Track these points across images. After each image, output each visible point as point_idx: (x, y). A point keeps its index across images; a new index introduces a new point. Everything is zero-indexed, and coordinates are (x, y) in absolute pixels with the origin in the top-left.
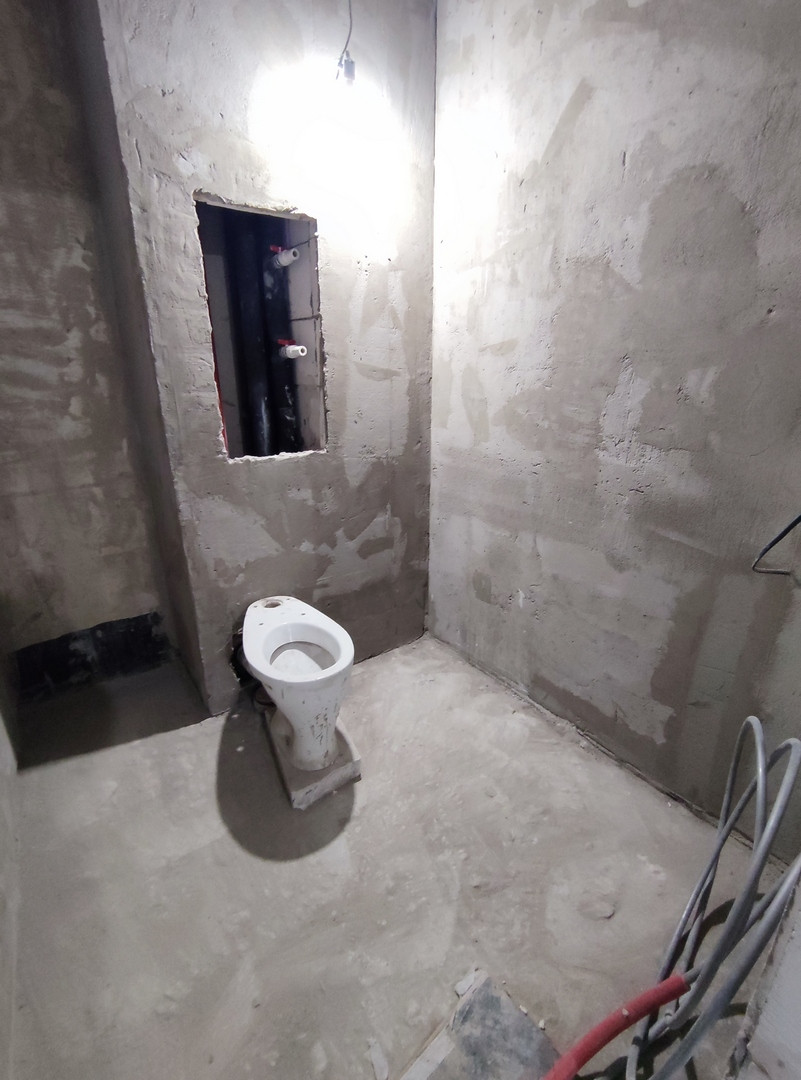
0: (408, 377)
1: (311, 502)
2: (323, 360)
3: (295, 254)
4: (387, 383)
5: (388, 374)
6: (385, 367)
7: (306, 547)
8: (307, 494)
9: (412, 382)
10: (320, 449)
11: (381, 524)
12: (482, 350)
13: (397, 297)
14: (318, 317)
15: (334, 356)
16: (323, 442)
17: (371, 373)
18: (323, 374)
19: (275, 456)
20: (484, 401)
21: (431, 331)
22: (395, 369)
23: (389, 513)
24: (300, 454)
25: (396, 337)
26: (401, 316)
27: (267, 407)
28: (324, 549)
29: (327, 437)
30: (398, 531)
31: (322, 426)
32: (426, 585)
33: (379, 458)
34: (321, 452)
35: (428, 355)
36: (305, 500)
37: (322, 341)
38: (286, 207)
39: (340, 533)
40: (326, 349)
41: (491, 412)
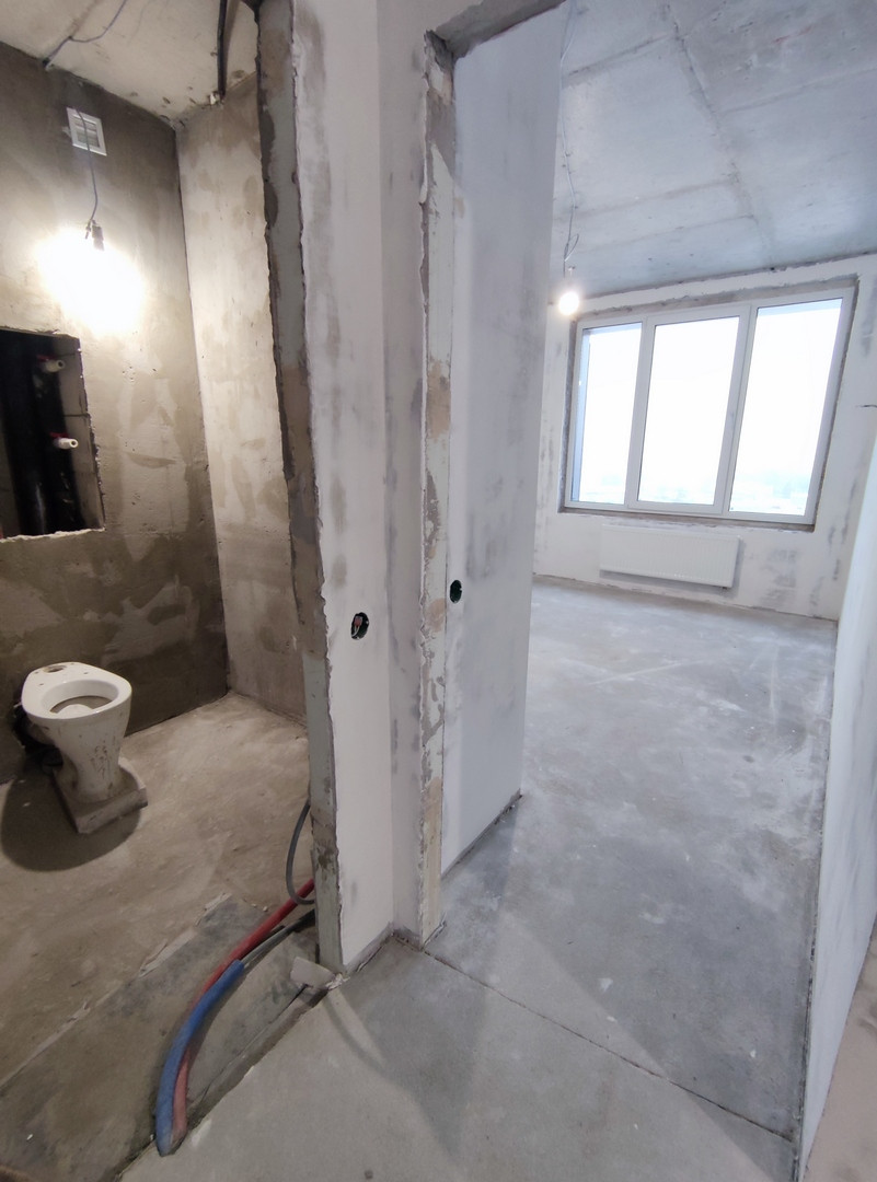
0: (184, 465)
1: (92, 575)
2: (95, 451)
3: (60, 364)
4: (162, 470)
5: (163, 463)
6: (160, 456)
7: (90, 616)
8: (87, 568)
9: (187, 469)
10: (99, 527)
11: (169, 592)
12: (243, 445)
13: (165, 399)
14: (88, 416)
15: (105, 447)
16: (101, 522)
17: (145, 461)
18: (96, 463)
19: (51, 535)
20: (249, 485)
21: (203, 427)
22: (170, 458)
23: (177, 582)
24: (77, 533)
25: (168, 432)
26: (171, 416)
27: (42, 491)
28: (110, 617)
29: (104, 516)
30: (189, 598)
31: (99, 507)
32: (225, 646)
33: (161, 535)
34: (100, 530)
35: (202, 447)
36: (85, 573)
37: (92, 435)
38: (47, 329)
39: (126, 602)
40: (96, 441)
41: (256, 493)
